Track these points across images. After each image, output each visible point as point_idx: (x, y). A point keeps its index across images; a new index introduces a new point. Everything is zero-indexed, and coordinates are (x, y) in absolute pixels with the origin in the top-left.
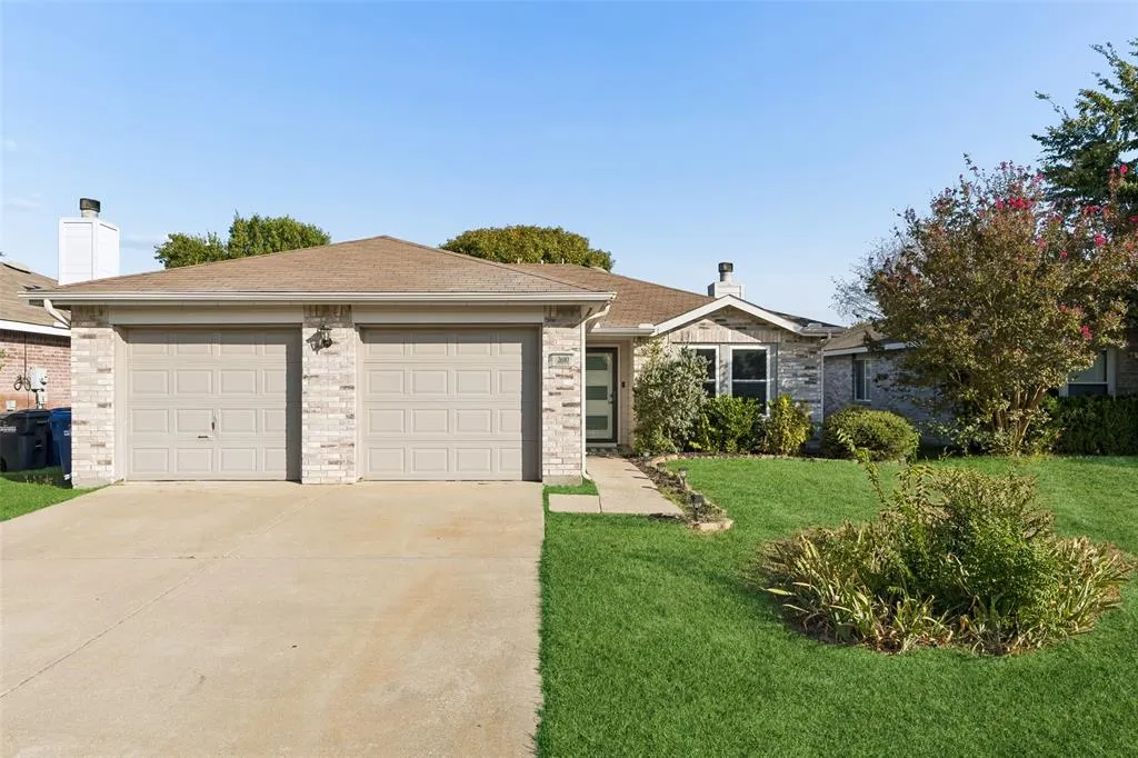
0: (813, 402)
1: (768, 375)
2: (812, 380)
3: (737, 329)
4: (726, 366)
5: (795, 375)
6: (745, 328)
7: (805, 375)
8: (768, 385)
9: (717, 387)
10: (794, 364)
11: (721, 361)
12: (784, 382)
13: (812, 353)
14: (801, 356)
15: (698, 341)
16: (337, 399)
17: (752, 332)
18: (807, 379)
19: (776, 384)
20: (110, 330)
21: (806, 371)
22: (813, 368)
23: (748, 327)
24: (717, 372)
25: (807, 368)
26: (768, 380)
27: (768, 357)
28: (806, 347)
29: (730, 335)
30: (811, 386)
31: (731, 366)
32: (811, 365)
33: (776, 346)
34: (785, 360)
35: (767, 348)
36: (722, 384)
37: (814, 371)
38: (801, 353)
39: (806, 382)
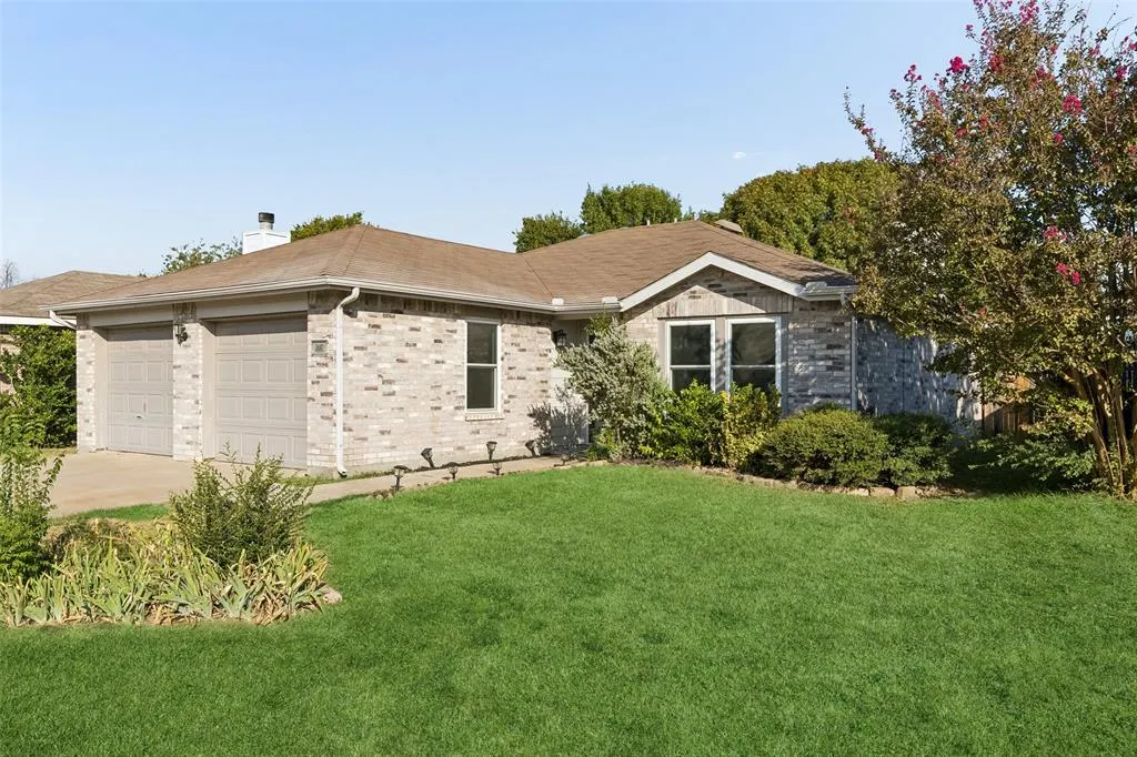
0: (839, 396)
1: (778, 358)
2: (838, 365)
3: (735, 296)
4: (724, 347)
5: (813, 358)
6: (745, 295)
7: (827, 358)
8: (779, 373)
9: (713, 375)
10: (812, 341)
11: (717, 341)
12: (798, 368)
13: (837, 325)
14: (821, 330)
15: (687, 315)
16: (190, 387)
17: (754, 299)
18: (830, 363)
19: (786, 370)
20: (91, 331)
21: (829, 352)
22: (839, 347)
23: (749, 292)
24: (713, 355)
25: (830, 347)
26: (778, 366)
27: (779, 332)
28: (826, 318)
29: (726, 304)
30: (836, 373)
31: (729, 347)
32: (835, 342)
33: (786, 317)
34: (798, 337)
35: (776, 321)
36: (720, 371)
37: (841, 352)
38: (822, 326)
39: (829, 368)
